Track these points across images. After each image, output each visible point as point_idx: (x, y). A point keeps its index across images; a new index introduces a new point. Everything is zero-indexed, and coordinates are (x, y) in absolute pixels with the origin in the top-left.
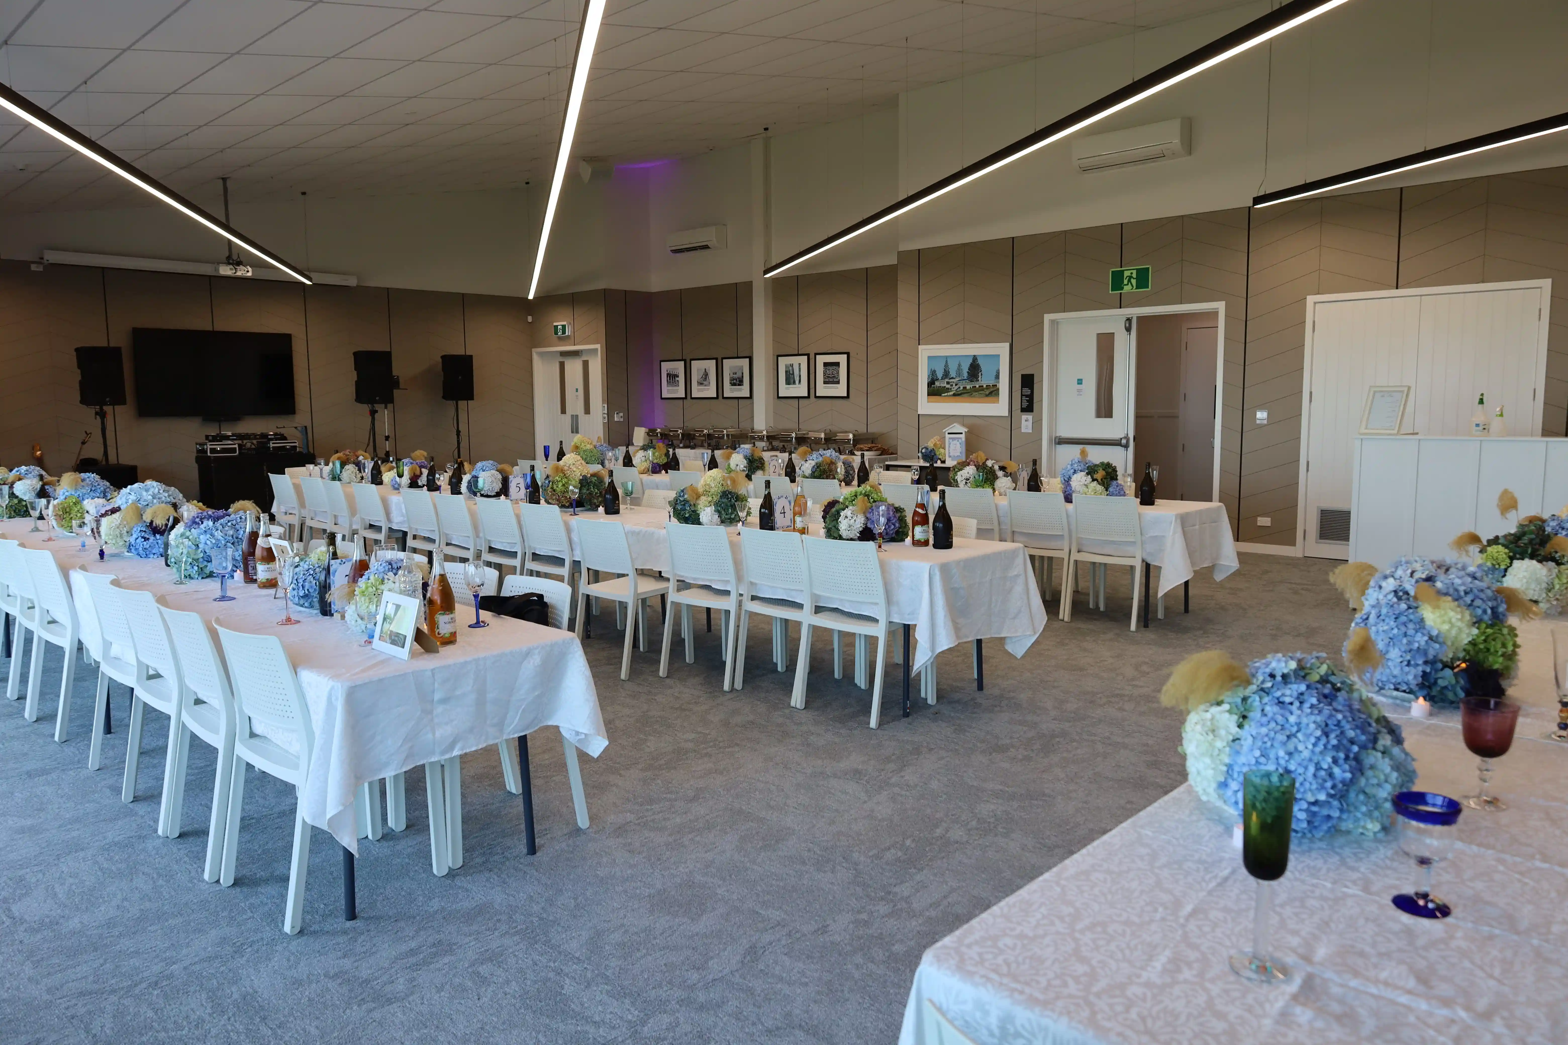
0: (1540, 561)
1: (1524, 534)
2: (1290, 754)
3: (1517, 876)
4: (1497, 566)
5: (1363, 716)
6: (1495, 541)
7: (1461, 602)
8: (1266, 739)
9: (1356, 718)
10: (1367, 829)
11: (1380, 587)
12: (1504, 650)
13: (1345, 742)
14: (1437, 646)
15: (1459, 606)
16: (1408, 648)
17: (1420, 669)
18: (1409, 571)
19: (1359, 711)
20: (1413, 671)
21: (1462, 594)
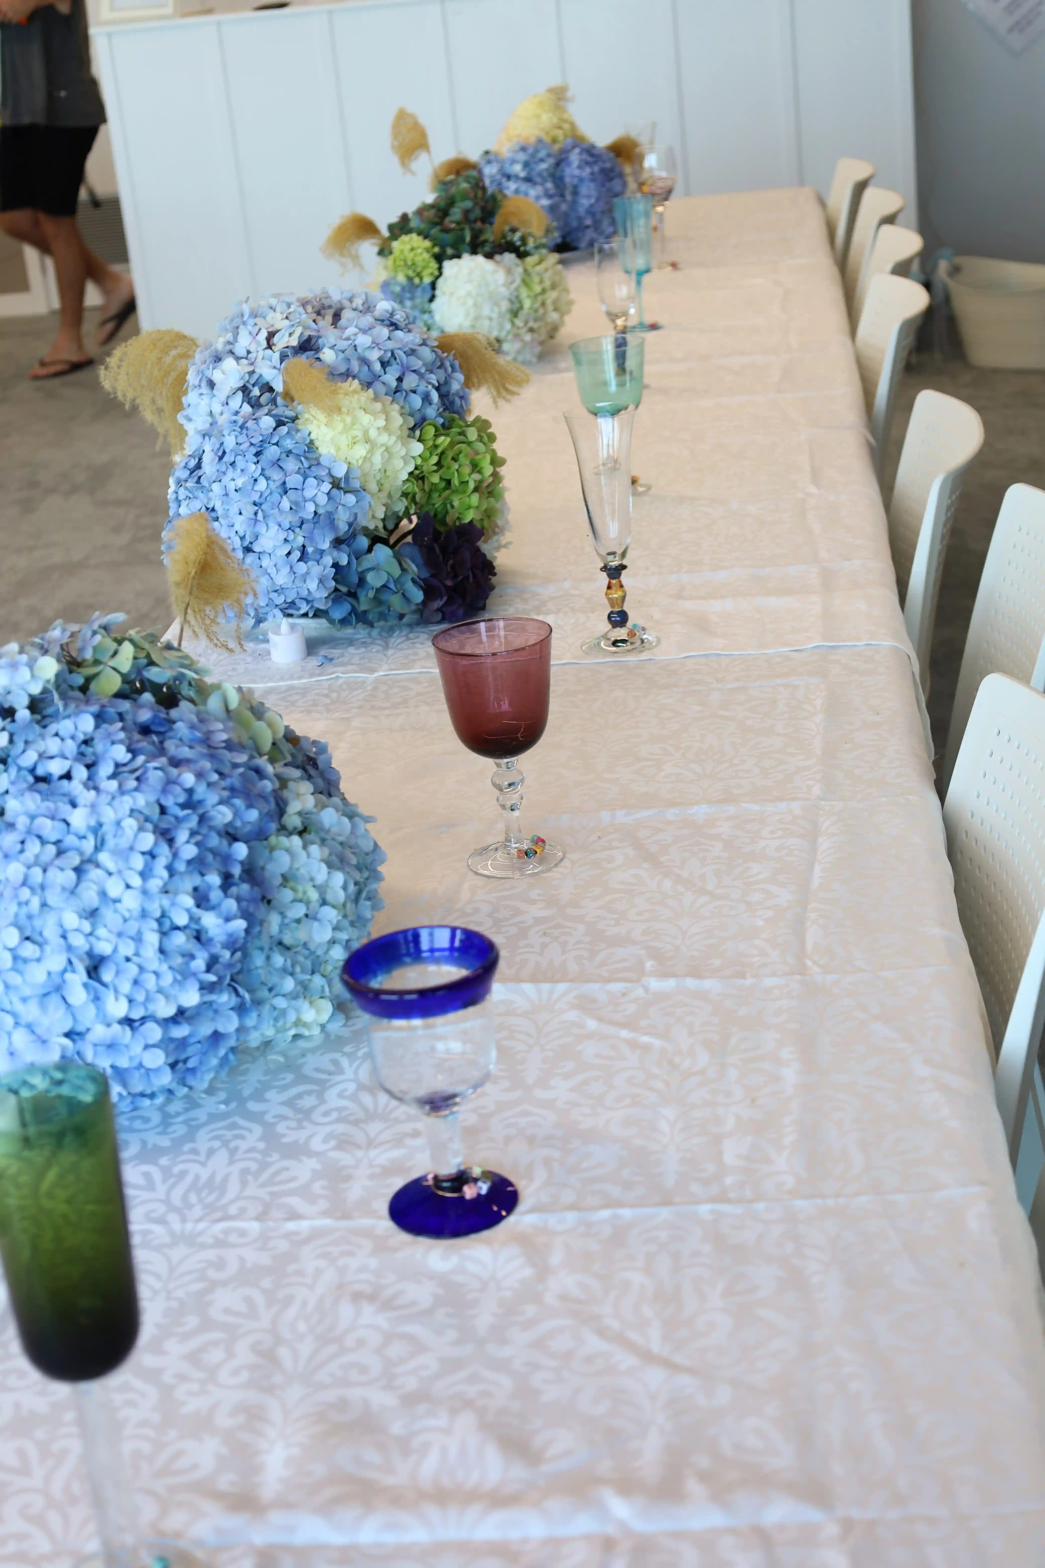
0: (489, 256)
1: (451, 202)
2: (92, 914)
3: (624, 1033)
4: (417, 281)
5: (242, 758)
6: (401, 227)
7: (378, 386)
8: (25, 893)
9: (226, 770)
10: (305, 1025)
11: (211, 384)
12: (476, 476)
13: (214, 841)
14: (351, 499)
15: (376, 398)
16: (295, 519)
17: (328, 560)
18: (264, 334)
19: (229, 746)
20: (316, 570)
21: (377, 367)
